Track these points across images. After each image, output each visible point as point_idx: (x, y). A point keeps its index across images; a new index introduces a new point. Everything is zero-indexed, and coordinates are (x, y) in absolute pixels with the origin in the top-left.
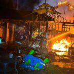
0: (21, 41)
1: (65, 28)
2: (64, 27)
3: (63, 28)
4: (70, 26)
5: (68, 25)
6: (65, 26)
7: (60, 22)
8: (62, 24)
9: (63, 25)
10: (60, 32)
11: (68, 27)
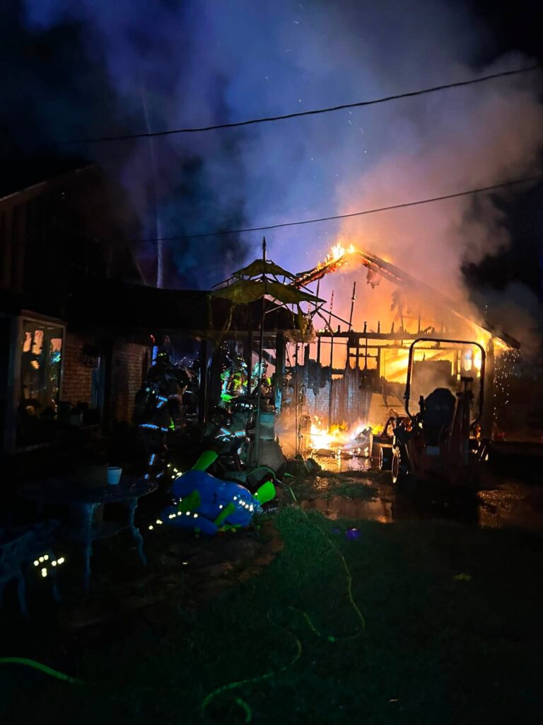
0: (160, 417)
1: (358, 356)
2: (353, 351)
3: (349, 355)
4: (379, 348)
5: (371, 342)
6: (358, 346)
7: (338, 334)
8: (345, 340)
9: (350, 345)
10: (339, 372)
11: (373, 352)
